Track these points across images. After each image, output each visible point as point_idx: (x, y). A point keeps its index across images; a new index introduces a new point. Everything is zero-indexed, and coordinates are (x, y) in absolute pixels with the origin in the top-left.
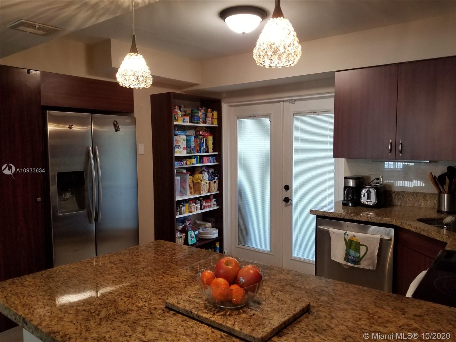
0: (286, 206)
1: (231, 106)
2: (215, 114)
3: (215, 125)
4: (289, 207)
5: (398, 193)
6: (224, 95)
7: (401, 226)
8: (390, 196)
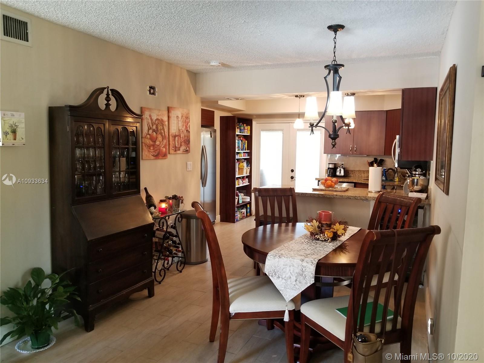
0: (291, 181)
1: (257, 123)
2: (249, 127)
3: (249, 134)
4: (293, 182)
5: (352, 171)
6: (255, 117)
7: (358, 182)
8: (348, 172)
